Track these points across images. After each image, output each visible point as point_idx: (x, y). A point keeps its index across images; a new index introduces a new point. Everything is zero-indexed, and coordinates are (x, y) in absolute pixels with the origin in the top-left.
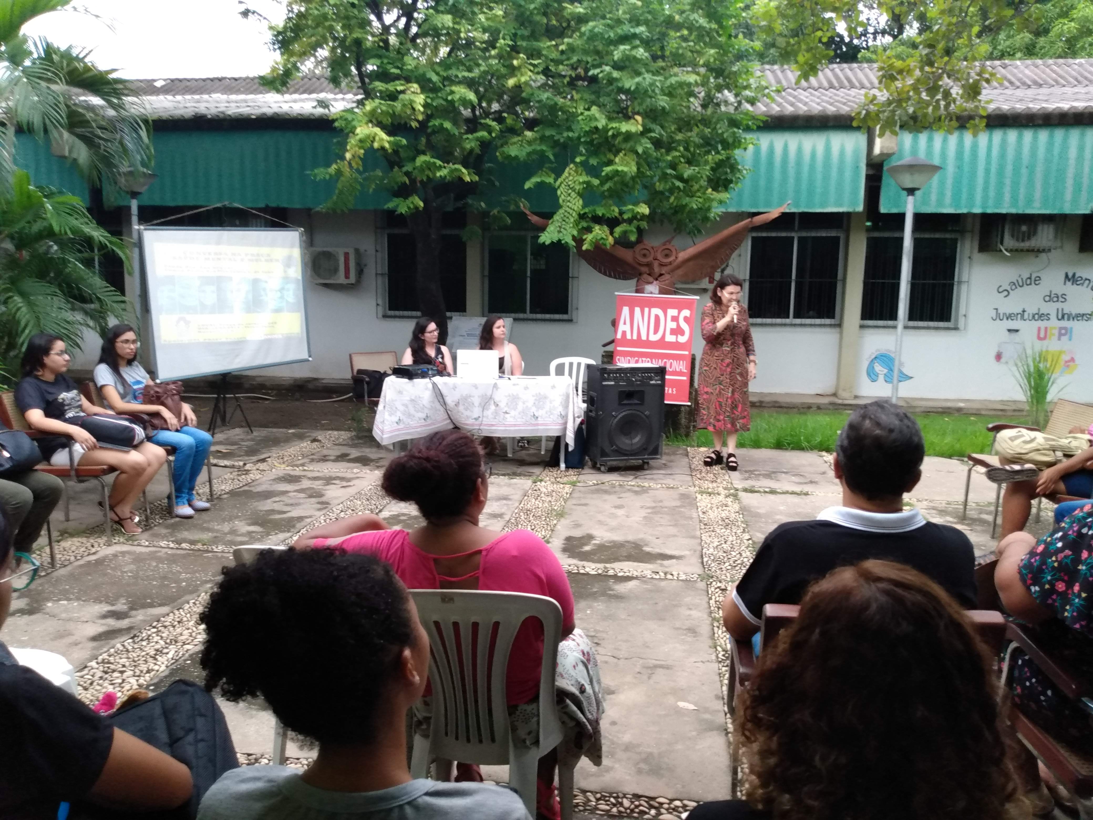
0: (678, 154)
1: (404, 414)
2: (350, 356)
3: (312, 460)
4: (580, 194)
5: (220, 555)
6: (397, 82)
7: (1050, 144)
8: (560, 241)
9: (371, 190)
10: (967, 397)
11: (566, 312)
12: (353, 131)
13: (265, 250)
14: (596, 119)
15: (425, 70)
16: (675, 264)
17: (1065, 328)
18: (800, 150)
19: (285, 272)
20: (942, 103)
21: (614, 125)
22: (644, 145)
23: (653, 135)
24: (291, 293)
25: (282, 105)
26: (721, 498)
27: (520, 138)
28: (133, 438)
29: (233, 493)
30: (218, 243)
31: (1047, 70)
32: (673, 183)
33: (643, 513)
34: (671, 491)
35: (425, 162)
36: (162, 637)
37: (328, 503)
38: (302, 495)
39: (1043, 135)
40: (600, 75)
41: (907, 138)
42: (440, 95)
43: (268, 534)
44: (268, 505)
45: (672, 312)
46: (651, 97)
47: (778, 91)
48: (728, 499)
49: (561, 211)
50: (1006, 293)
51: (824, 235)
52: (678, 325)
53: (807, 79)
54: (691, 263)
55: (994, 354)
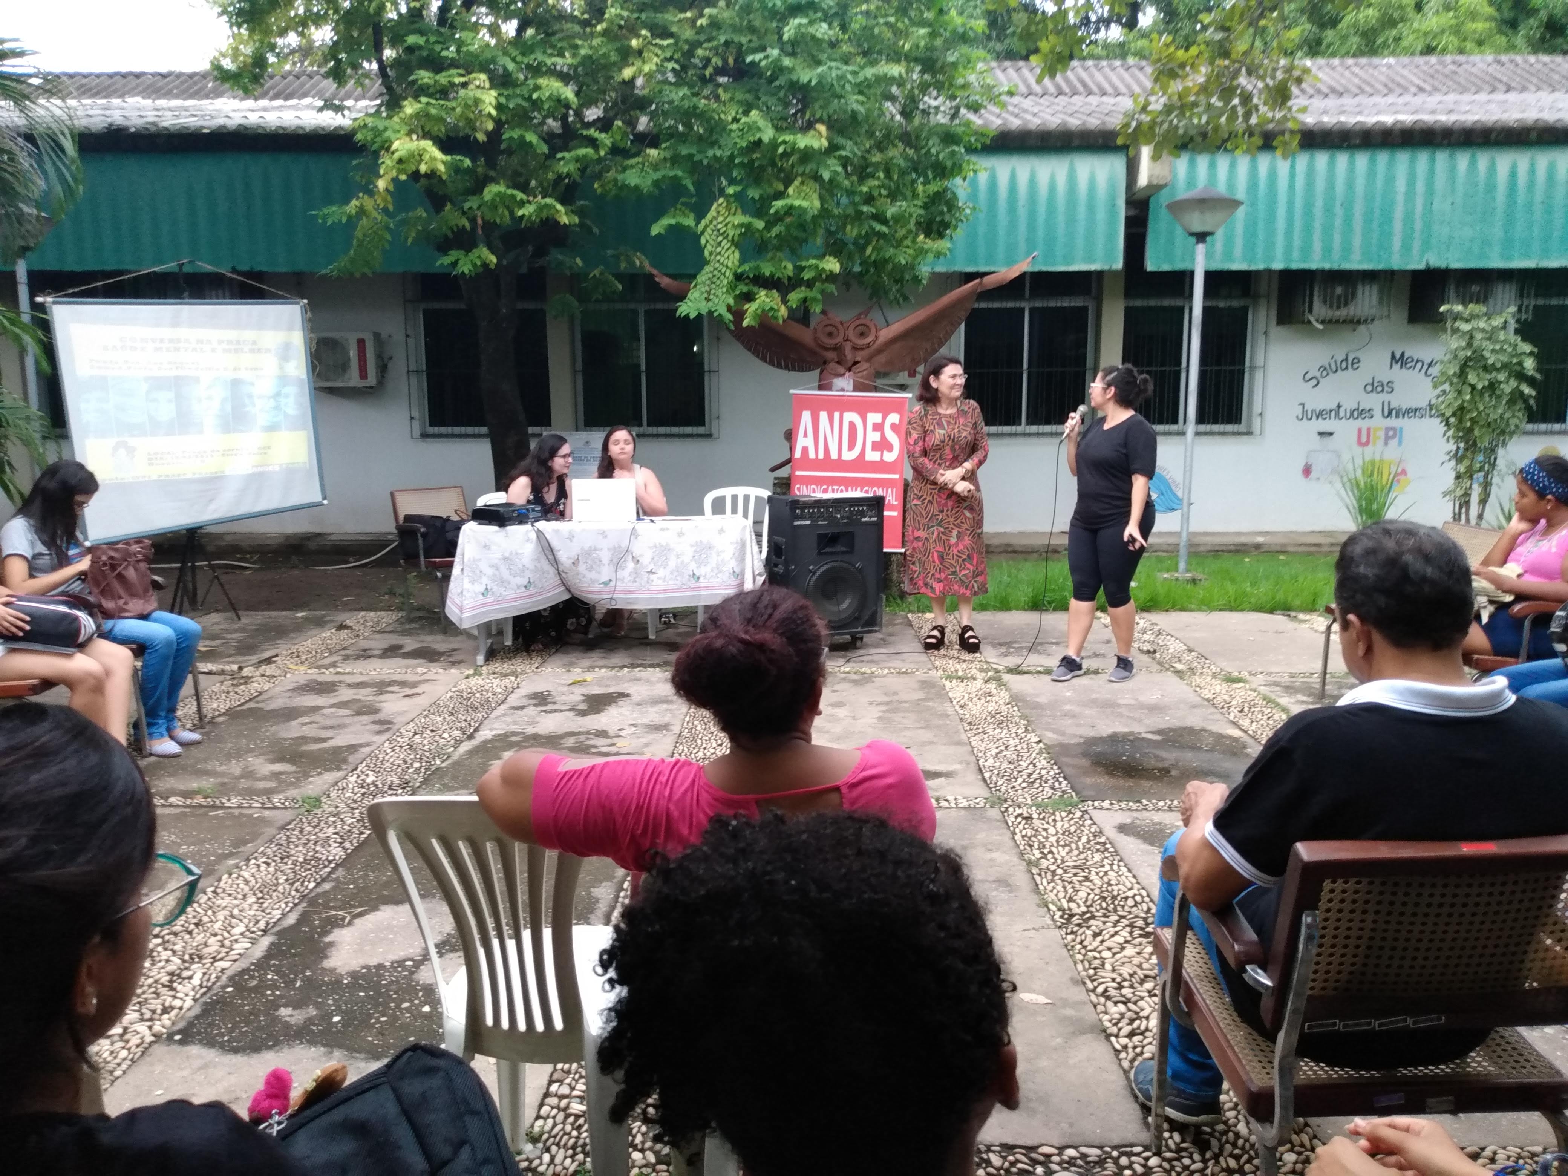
0: (876, 183)
1: (493, 581)
2: (392, 494)
3: (346, 658)
4: (735, 244)
5: (236, 812)
6: (454, 71)
7: (1371, 173)
8: (710, 313)
9: (410, 240)
10: (1267, 528)
11: (702, 423)
12: (386, 146)
13: (249, 335)
14: (759, 129)
15: (495, 53)
16: (875, 346)
17: (1393, 429)
18: (1033, 183)
19: (281, 368)
20: (1240, 111)
21: (788, 137)
22: (830, 169)
23: (843, 153)
24: (291, 400)
25: (249, 114)
26: (979, 683)
27: (640, 159)
28: (78, 631)
29: (232, 714)
30: (175, 323)
31: (1347, 73)
32: (871, 227)
33: (876, 712)
34: (905, 679)
35: (499, 194)
36: (174, 952)
37: (389, 722)
38: (346, 712)
39: (1362, 159)
40: (763, 63)
41: (1182, 164)
42: (518, 92)
43: (306, 775)
44: (293, 730)
45: (874, 418)
46: (840, 97)
47: (1011, 94)
48: (989, 685)
49: (708, 269)
50: (1314, 382)
51: (1066, 304)
52: (883, 436)
53: (1053, 76)
54: (897, 346)
55: (1301, 466)
